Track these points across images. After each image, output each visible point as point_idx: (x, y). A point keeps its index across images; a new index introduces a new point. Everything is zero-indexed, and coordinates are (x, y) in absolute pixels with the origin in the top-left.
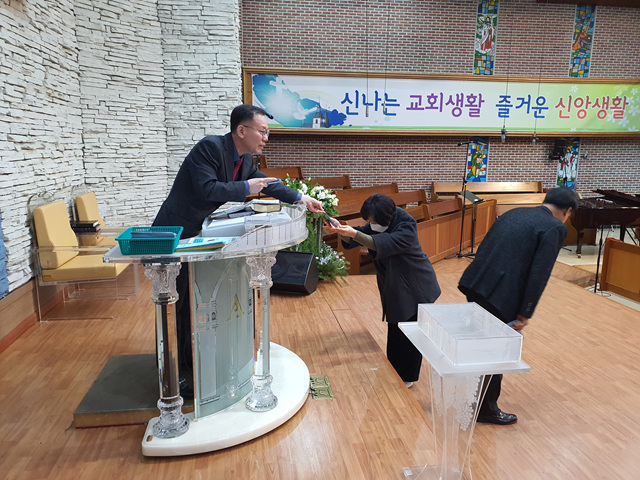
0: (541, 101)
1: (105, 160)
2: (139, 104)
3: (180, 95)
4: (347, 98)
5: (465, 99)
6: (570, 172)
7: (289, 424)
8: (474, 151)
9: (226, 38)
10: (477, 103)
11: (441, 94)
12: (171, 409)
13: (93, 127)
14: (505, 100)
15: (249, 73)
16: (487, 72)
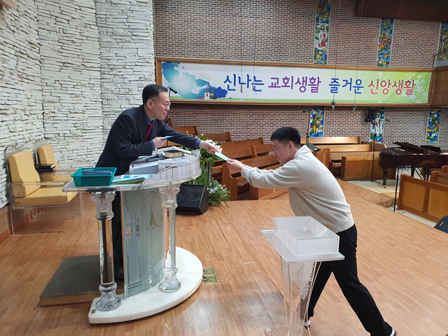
0: (359, 82)
1: (59, 122)
2: (83, 83)
3: (112, 76)
4: (228, 79)
5: (308, 80)
6: (378, 130)
7: (189, 300)
8: (314, 116)
9: (144, 38)
10: (316, 83)
11: (292, 77)
12: (108, 291)
13: (50, 98)
14: (335, 81)
15: (160, 61)
16: (323, 62)
